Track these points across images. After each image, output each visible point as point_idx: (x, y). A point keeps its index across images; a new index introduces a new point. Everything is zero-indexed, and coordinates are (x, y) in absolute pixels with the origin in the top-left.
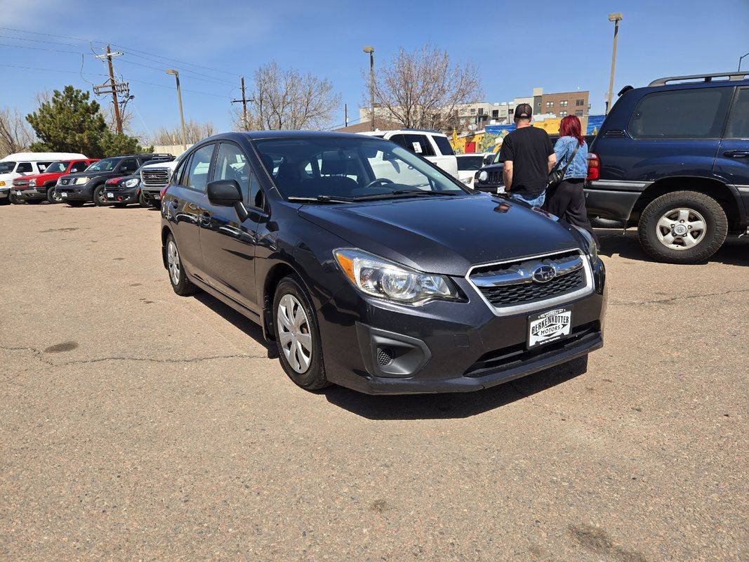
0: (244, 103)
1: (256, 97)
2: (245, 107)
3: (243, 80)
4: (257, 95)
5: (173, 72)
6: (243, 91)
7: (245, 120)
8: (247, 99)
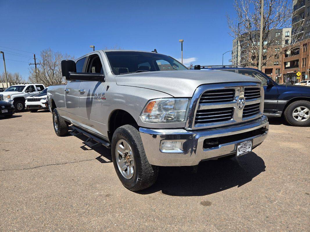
0: (35, 65)
1: (41, 63)
2: (36, 67)
3: (35, 55)
4: (42, 62)
5: (2, 52)
6: (35, 60)
7: (36, 72)
8: (37, 63)
